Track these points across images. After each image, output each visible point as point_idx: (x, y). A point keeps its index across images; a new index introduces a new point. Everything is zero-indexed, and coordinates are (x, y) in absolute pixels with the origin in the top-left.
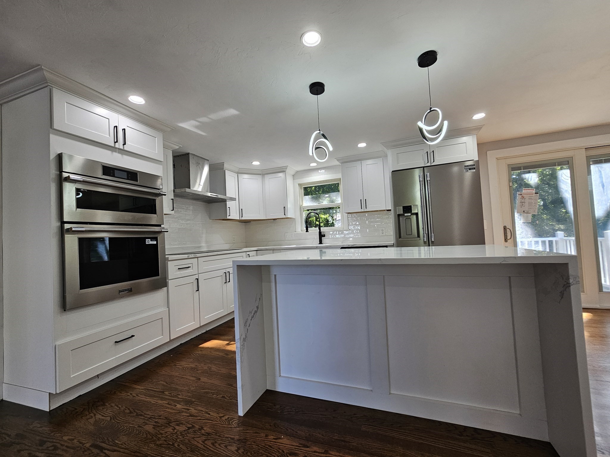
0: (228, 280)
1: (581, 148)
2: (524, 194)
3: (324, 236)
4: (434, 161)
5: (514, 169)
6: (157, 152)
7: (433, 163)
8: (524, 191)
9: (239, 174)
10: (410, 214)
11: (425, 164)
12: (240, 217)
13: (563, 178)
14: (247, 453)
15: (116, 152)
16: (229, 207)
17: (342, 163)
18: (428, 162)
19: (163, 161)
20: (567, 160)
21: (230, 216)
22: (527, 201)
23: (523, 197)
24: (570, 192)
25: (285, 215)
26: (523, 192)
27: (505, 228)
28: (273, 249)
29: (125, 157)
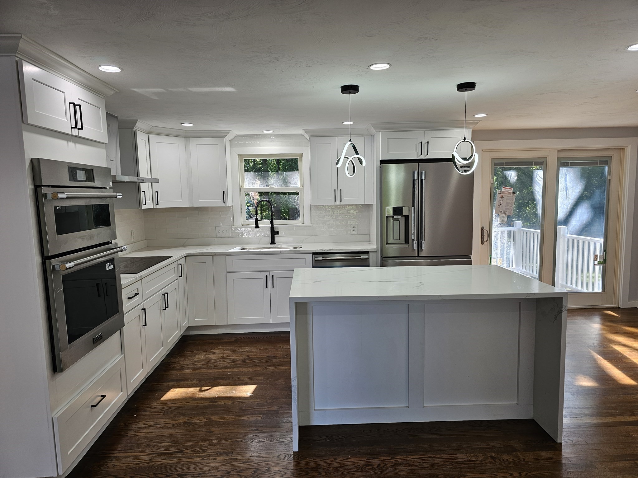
0: (167, 306)
1: (553, 149)
2: (503, 193)
3: (278, 233)
4: (428, 154)
5: (496, 164)
6: (102, 131)
7: (426, 156)
8: (504, 189)
9: (150, 136)
10: (399, 217)
11: (418, 156)
12: (155, 204)
13: (537, 179)
14: (330, 474)
15: (70, 141)
16: (144, 192)
17: (311, 136)
18: (422, 154)
19: (108, 143)
20: (542, 160)
21: (145, 205)
22: (505, 200)
23: (502, 197)
24: (541, 194)
25: (224, 203)
26: (502, 190)
27: (483, 229)
28: (213, 254)
29: (79, 146)
